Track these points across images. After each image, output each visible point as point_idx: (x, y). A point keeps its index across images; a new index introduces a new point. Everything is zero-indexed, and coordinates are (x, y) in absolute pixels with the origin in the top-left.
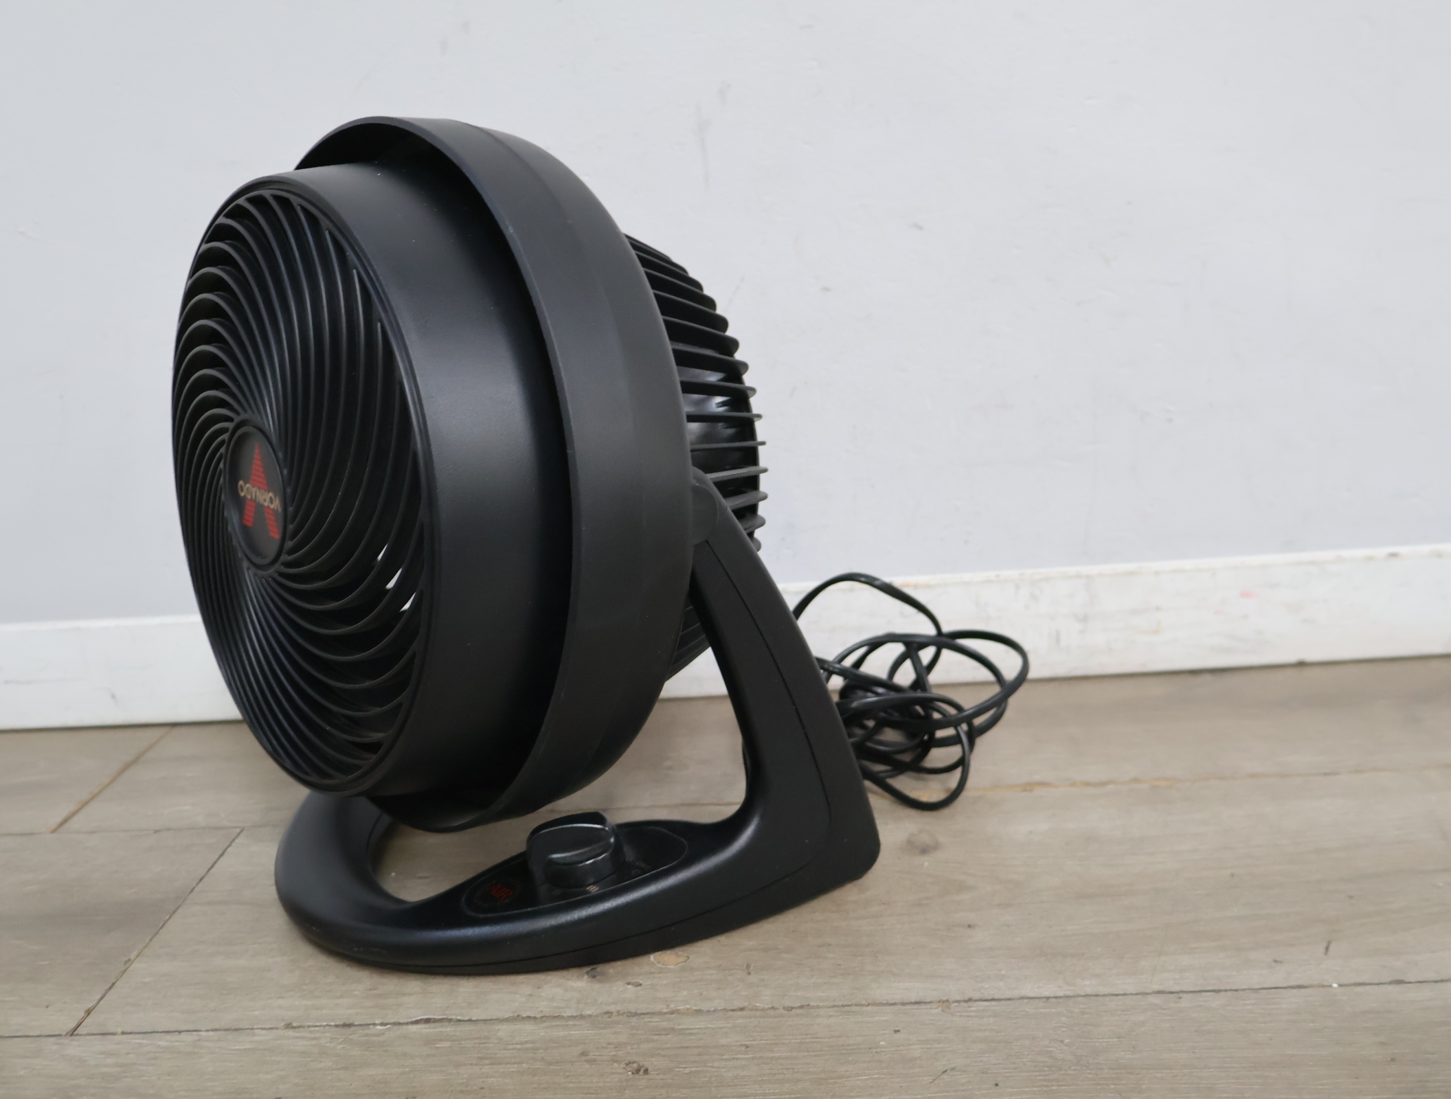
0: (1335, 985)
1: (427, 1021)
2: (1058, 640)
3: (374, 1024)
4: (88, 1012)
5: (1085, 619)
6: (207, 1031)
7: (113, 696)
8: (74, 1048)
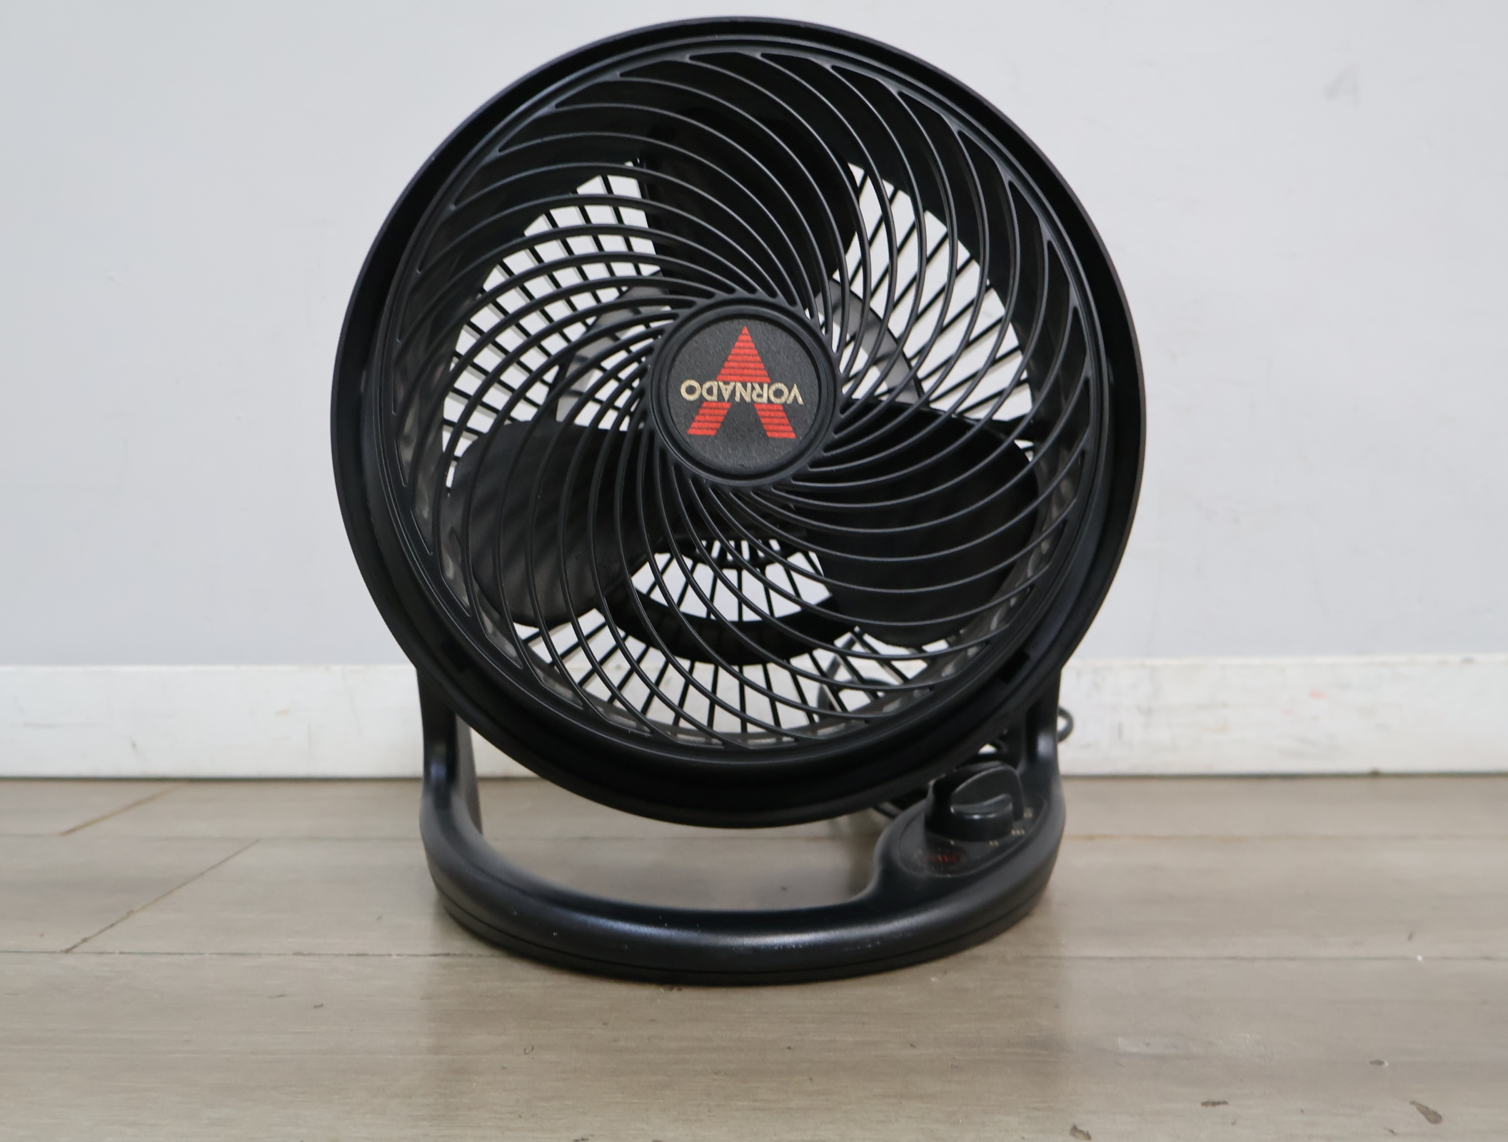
0: (1420, 958)
1: (447, 955)
2: (1120, 732)
3: (390, 955)
4: (85, 940)
5: (1148, 712)
6: (211, 954)
7: (134, 745)
8: (69, 960)
